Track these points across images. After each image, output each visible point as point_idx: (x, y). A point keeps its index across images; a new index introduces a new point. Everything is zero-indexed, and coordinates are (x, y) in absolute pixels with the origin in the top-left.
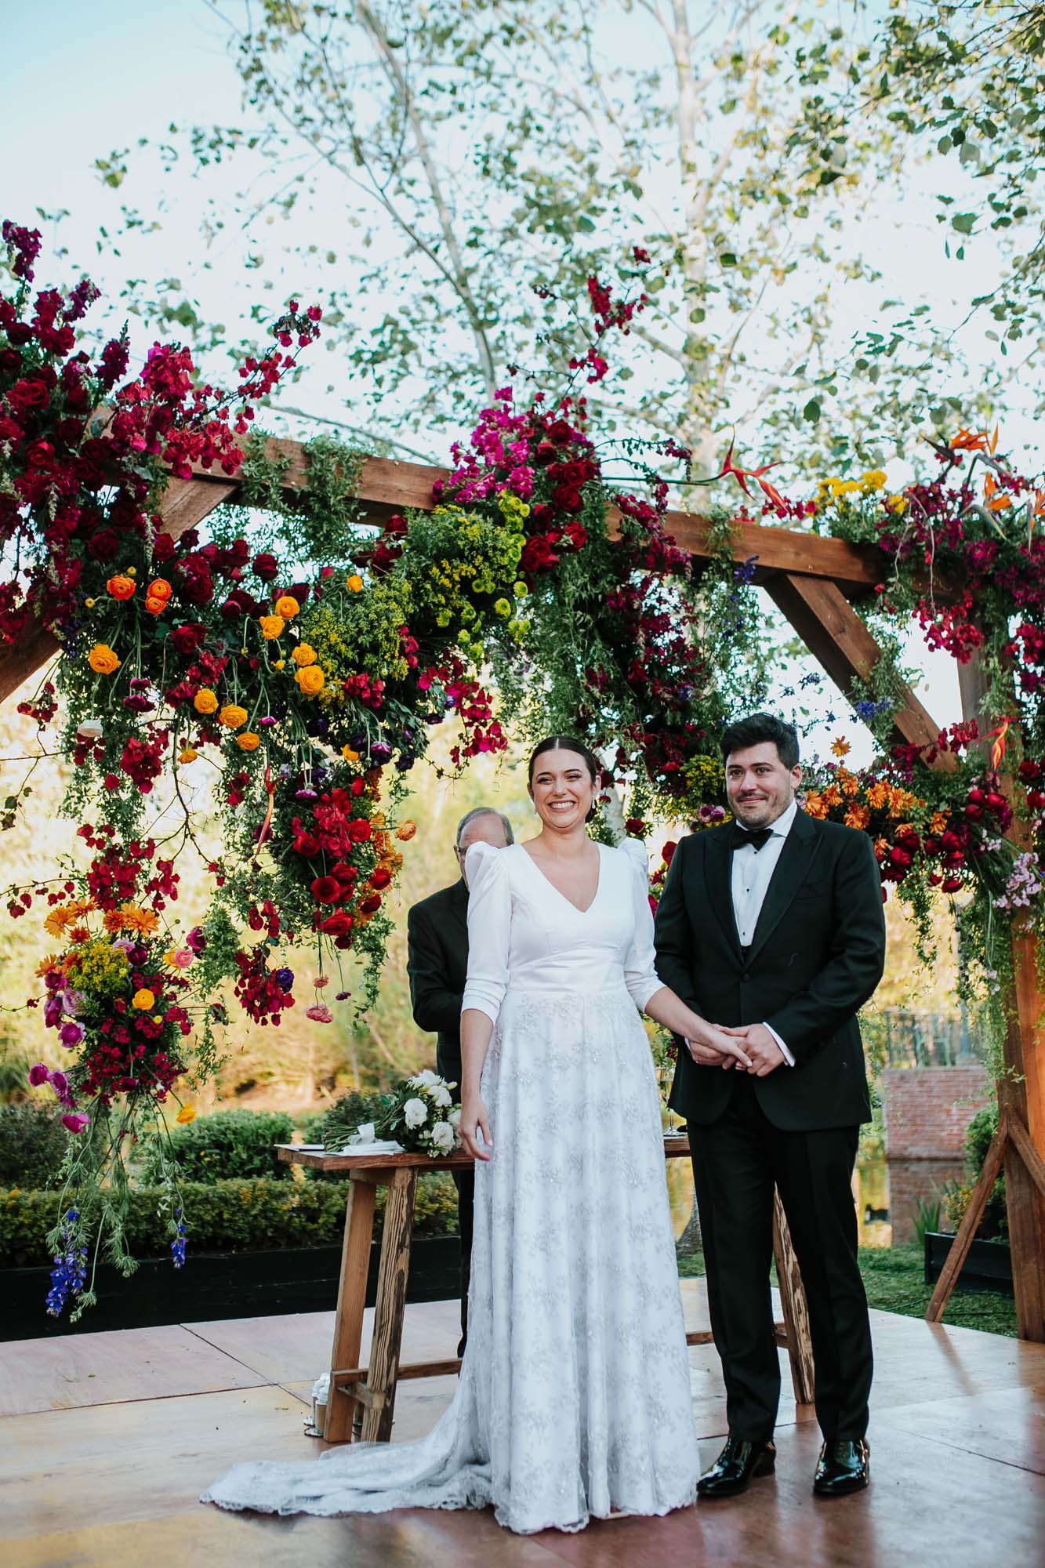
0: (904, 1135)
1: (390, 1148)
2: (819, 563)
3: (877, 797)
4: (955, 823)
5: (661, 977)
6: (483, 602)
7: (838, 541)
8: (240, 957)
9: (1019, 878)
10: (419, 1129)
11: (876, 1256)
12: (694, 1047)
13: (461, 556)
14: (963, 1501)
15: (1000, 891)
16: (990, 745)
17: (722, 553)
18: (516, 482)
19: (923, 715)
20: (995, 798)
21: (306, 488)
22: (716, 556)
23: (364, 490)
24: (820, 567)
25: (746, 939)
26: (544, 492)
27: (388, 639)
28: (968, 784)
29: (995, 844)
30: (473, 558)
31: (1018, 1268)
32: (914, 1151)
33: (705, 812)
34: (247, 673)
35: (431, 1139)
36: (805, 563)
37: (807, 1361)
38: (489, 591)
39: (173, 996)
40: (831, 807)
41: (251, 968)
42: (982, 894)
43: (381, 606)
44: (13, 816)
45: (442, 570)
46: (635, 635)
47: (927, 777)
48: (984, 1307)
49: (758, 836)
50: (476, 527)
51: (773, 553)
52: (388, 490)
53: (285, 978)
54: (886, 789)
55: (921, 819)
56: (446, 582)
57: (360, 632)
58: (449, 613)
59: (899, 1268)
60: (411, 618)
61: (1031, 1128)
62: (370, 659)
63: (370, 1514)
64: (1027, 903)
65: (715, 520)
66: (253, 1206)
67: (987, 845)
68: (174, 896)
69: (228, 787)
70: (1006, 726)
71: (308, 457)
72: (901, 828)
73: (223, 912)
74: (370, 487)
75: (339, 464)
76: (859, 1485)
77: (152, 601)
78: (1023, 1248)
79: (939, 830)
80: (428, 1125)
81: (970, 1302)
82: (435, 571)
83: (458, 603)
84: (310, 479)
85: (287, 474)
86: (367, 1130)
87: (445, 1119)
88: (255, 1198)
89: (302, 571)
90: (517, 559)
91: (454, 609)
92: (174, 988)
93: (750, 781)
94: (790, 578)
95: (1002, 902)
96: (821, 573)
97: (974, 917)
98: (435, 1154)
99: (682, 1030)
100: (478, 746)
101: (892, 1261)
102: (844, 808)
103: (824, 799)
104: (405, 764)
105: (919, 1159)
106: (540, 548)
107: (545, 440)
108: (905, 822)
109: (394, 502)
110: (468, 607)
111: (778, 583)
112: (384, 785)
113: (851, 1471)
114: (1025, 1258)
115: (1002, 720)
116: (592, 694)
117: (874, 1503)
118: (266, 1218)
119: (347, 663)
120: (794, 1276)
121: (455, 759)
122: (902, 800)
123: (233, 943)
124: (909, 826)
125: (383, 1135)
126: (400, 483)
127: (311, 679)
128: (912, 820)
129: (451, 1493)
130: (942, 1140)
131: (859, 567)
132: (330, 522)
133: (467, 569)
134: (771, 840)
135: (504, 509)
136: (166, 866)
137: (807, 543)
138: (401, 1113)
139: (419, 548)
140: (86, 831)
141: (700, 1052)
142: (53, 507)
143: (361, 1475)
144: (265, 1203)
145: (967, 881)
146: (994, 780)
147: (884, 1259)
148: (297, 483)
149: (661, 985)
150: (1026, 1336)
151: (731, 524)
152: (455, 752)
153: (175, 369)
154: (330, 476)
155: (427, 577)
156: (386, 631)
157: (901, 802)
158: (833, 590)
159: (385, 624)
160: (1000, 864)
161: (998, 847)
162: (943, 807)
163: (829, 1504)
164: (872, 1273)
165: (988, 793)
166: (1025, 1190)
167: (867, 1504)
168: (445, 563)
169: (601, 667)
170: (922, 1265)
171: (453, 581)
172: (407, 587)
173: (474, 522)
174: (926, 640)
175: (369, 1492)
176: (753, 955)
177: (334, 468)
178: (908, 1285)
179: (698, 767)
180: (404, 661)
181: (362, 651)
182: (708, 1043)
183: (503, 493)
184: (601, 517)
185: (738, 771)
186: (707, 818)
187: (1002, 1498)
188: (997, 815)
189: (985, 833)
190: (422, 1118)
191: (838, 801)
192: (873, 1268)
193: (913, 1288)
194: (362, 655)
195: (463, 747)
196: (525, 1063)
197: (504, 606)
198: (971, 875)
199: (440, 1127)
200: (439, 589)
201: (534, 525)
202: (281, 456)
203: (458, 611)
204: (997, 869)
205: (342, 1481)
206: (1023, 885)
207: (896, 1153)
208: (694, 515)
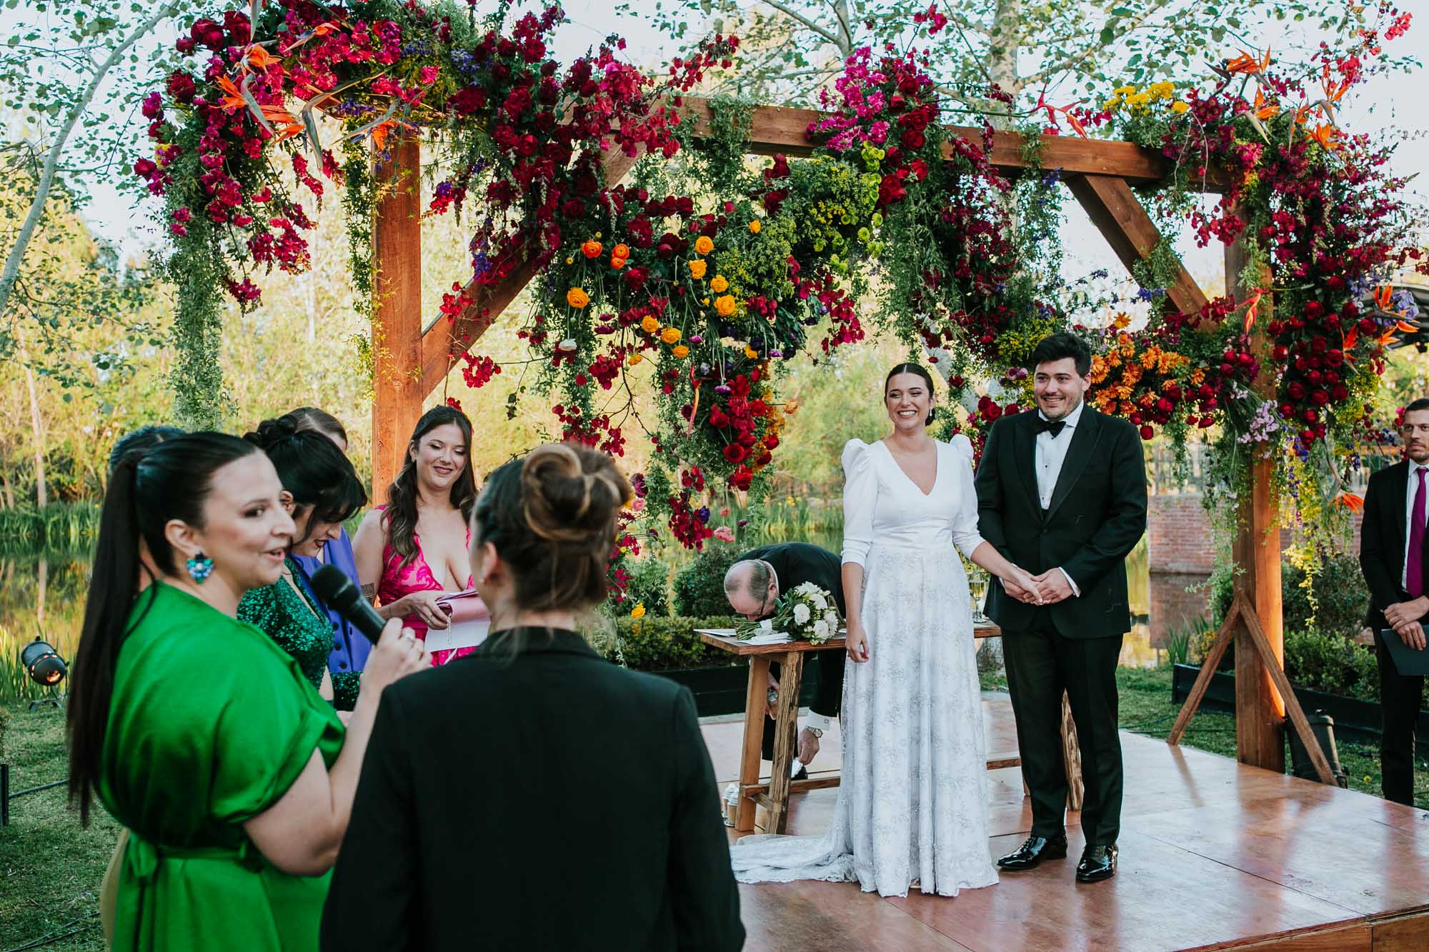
0: (1167, 552)
1: (782, 638)
2: (1112, 164)
3: (1150, 358)
4: (1211, 378)
5: (982, 534)
6: (849, 232)
7: (1129, 144)
8: (672, 501)
9: (1261, 421)
10: (804, 625)
11: (1134, 677)
12: (1006, 585)
13: (832, 196)
14: (1179, 887)
15: (1244, 429)
16: (1245, 312)
17: (1034, 163)
18: (875, 136)
19: (1192, 286)
20: (1245, 357)
21: (711, 136)
22: (1029, 166)
23: (754, 134)
24: (1113, 168)
25: (1045, 503)
26: (895, 136)
27: (780, 267)
28: (1225, 344)
29: (1243, 394)
30: (843, 201)
31: (1241, 711)
32: (1173, 567)
33: (1012, 373)
34: (676, 296)
35: (813, 632)
36: (1101, 165)
37: (1076, 783)
38: (854, 223)
39: (624, 527)
40: (1112, 368)
41: (679, 507)
42: (1229, 430)
43: (773, 243)
44: (514, 408)
45: (819, 210)
46: (963, 242)
47: (1191, 336)
48: (1217, 725)
49: (1055, 427)
50: (844, 173)
51: (1075, 159)
52: (772, 132)
53: (703, 515)
54: (1157, 354)
55: (1184, 375)
56: (823, 220)
57: (760, 264)
58: (824, 242)
59: (1152, 688)
60: (794, 247)
61: (1258, 608)
62: (766, 283)
63: (780, 883)
64: (1266, 438)
65: (1028, 137)
66: (643, 638)
67: (1236, 394)
68: (621, 454)
69: (662, 377)
70: (1259, 297)
71: (712, 111)
72: (1167, 384)
73: (659, 470)
74: (758, 131)
75: (736, 115)
76: (1109, 874)
77: (616, 260)
78: (1246, 696)
79: (1198, 381)
80: (810, 623)
81: (1207, 720)
82: (814, 211)
83: (830, 234)
84: (713, 130)
85: (696, 127)
86: (767, 624)
87: (822, 617)
88: (644, 632)
89: (707, 204)
90: (875, 199)
91: (827, 238)
92: (623, 521)
93: (1053, 386)
94: (1088, 178)
95: (1247, 438)
96: (1113, 173)
97: (1221, 446)
98: (816, 642)
99: (998, 572)
100: (842, 337)
101: (1147, 681)
102: (1121, 368)
103: (1107, 361)
104: (789, 354)
105: (1178, 574)
106: (893, 184)
107: (896, 94)
108: (1172, 378)
109: (777, 142)
110: (838, 236)
111: (1078, 183)
112: (772, 366)
113: (1102, 866)
114: (1246, 704)
115: (1256, 291)
116: (928, 293)
117: (1119, 886)
118: (653, 647)
119: (750, 287)
120: (1069, 723)
121: (825, 348)
122: (1170, 360)
123: (666, 491)
124: (1174, 381)
125: (779, 628)
126: (782, 125)
127: (726, 305)
128: (1176, 377)
129: (834, 871)
130: (1199, 558)
131: (1145, 165)
132: (730, 163)
133: (838, 208)
134: (1064, 429)
135: (865, 157)
136: (616, 433)
137: (1101, 149)
138: (792, 614)
139: (801, 190)
140: (558, 410)
141: (1010, 588)
142: (544, 194)
143: (771, 857)
144: (652, 635)
145: (1219, 417)
146: (1246, 341)
147: (1140, 679)
148: (703, 133)
149: (982, 540)
150: (1243, 760)
151: (1042, 138)
152: (825, 342)
153: (628, 82)
154: (729, 129)
155: (806, 212)
156: (778, 263)
157: (1168, 363)
158: (1121, 184)
159: (777, 257)
160: (1246, 407)
161: (1245, 396)
162: (1203, 364)
163: (1088, 886)
164: (1129, 693)
165: (1240, 352)
166: (1250, 654)
167: (1112, 887)
168: (821, 204)
169: (935, 270)
170: (1170, 685)
171: (827, 219)
172: (793, 224)
173: (842, 169)
174: (1196, 238)
175: (776, 868)
176: (1050, 516)
177: (731, 119)
178: (1159, 703)
179: (1008, 341)
180: (791, 283)
181: (760, 277)
182: (1015, 582)
183: (865, 144)
184: (937, 143)
185: (1044, 377)
186: (1013, 377)
187: (1207, 885)
188: (1245, 369)
189: (1235, 384)
190: (806, 618)
191: (1117, 363)
192: (1130, 688)
193: (1162, 706)
194: (760, 280)
195: (831, 338)
196: (884, 596)
197: (865, 234)
198: (1223, 413)
199: (818, 623)
200: (817, 225)
201: (889, 163)
202: (692, 112)
203: (830, 239)
204: (1244, 411)
205: (759, 861)
206: (1263, 426)
207: (1158, 568)
208: (1011, 132)
